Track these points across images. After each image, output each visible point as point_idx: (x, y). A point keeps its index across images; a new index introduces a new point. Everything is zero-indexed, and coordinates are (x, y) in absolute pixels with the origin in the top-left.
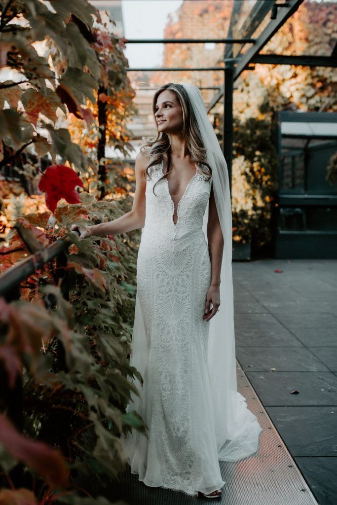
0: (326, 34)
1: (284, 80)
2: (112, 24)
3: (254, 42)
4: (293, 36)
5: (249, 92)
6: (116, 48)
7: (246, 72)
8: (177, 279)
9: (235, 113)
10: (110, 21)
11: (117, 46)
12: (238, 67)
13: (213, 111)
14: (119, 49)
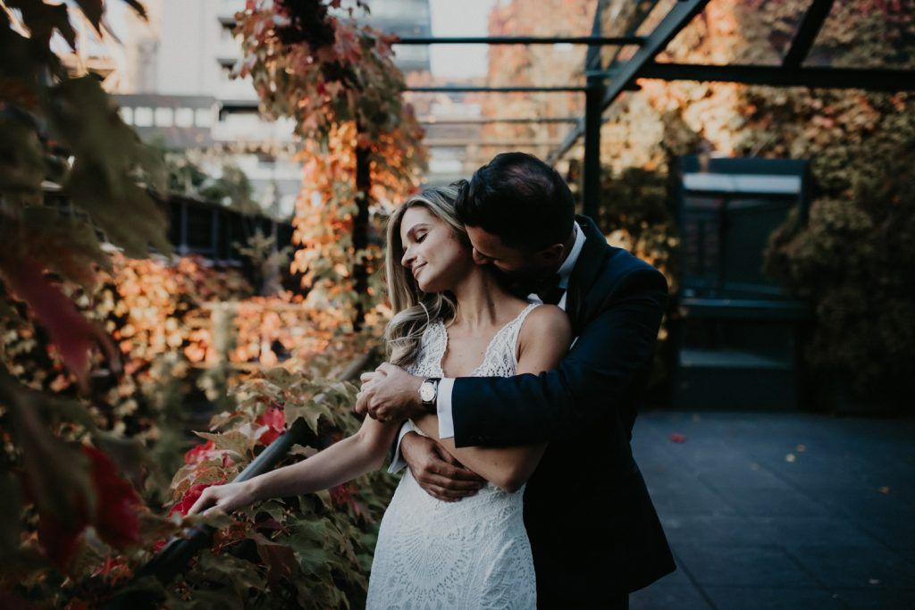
0: (765, 24)
1: (689, 102)
2: (362, 8)
3: (642, 42)
4: (707, 26)
5: (628, 123)
6: (373, 56)
7: (625, 95)
8: (428, 600)
9: (605, 159)
10: (359, 4)
11: (373, 50)
12: (612, 86)
13: (569, 155)
14: (378, 56)
